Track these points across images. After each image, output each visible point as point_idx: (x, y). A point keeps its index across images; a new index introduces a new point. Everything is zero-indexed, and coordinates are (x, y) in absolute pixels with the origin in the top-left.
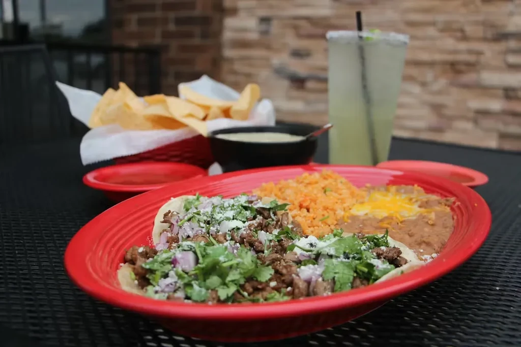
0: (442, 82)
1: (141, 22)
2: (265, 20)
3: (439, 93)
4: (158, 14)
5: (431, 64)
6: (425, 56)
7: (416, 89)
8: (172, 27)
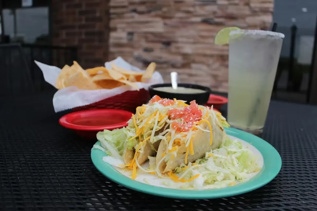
0: (217, 65)
1: (67, 34)
2: (131, 34)
3: (216, 69)
4: (77, 30)
5: (212, 56)
6: (208, 52)
7: (204, 68)
8: (83, 37)
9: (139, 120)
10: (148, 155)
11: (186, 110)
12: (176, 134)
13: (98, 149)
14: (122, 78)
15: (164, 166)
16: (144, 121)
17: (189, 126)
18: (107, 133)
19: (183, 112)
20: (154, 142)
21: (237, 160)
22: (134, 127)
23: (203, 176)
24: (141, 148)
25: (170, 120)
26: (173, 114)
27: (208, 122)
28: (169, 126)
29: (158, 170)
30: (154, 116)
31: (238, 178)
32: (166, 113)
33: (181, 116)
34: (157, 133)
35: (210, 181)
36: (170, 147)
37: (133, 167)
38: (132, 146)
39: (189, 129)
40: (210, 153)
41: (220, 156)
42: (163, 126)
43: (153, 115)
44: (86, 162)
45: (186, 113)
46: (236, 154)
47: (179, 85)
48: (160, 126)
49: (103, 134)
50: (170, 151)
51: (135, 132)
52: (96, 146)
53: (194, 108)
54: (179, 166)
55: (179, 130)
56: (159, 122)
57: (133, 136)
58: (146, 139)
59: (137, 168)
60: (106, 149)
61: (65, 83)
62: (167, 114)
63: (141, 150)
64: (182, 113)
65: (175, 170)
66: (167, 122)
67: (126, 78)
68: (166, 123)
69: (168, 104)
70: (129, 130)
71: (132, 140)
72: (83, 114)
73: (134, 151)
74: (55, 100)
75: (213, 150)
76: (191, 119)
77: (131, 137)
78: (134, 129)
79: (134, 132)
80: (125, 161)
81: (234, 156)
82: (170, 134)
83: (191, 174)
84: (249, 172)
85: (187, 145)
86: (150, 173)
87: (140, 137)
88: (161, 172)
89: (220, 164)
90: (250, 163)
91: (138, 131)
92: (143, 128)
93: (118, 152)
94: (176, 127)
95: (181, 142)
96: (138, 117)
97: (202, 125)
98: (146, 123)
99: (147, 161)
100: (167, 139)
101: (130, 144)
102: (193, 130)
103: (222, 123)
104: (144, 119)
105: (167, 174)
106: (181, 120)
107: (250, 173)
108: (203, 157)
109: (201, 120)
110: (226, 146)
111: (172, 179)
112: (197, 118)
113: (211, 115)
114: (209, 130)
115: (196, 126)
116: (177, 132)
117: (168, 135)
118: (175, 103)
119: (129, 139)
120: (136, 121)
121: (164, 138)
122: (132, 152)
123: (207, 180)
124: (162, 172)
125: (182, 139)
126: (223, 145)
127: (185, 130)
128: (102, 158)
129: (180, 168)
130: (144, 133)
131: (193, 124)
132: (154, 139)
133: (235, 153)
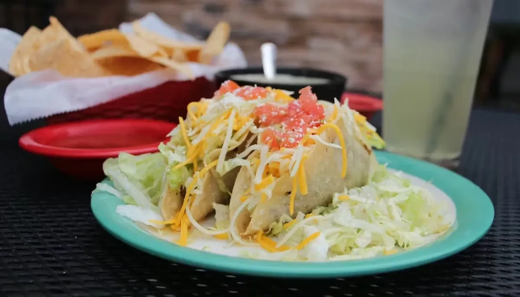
3: (363, 50)
5: (353, 21)
9: (193, 129)
10: (213, 202)
11: (291, 106)
12: (270, 153)
13: (106, 192)
14: (158, 54)
15: (246, 220)
16: (205, 130)
17: (297, 136)
18: (125, 161)
19: (285, 112)
20: (224, 173)
21: (400, 210)
22: (184, 144)
23: (327, 238)
24: (197, 184)
25: (258, 127)
26: (264, 114)
27: (337, 129)
28: (256, 139)
29: (233, 229)
30: (225, 119)
31: (401, 244)
32: (249, 113)
33: (281, 118)
34: (231, 155)
35: (342, 248)
36: (258, 179)
37: (180, 225)
38: (180, 181)
39: (298, 142)
40: (341, 194)
41: (363, 200)
42: (243, 139)
43: (223, 118)
44: (80, 223)
45: (292, 113)
46: (397, 196)
47: (280, 71)
48: (238, 140)
49: (117, 163)
50: (257, 187)
51: (186, 154)
52: (101, 186)
53: (308, 101)
54: (277, 221)
55: (276, 145)
56: (234, 132)
57: (180, 161)
58: (207, 167)
59: (190, 227)
60: (124, 192)
61: (31, 64)
62: (252, 116)
63: (199, 189)
64: (283, 112)
65: (270, 230)
66: (253, 132)
67: (166, 55)
68: (250, 134)
69: (255, 97)
70: (173, 150)
71: (180, 169)
72: (73, 130)
73: (183, 192)
74: (7, 98)
75: (348, 189)
76: (302, 122)
77: (178, 163)
78: (182, 148)
79: (184, 153)
80: (165, 215)
81: (392, 201)
82: (258, 156)
83: (303, 236)
84: (426, 233)
85: (293, 174)
86: (216, 237)
87: (195, 165)
88: (239, 234)
89: (364, 214)
90: (427, 216)
91: (191, 152)
92: (201, 144)
93: (150, 199)
94: (270, 139)
95: (281, 169)
96: (192, 124)
97: (324, 134)
98: (209, 134)
99: (211, 214)
100: (251, 165)
101: (174, 178)
102: (305, 145)
103: (370, 139)
104: (204, 127)
105: (252, 238)
106: (281, 127)
107: (428, 235)
108: (328, 203)
109: (321, 125)
110: (376, 182)
111: (263, 247)
112: (313, 122)
113: (343, 116)
114: (340, 145)
115: (312, 136)
116: (271, 150)
117: (255, 157)
118: (268, 93)
119: (172, 167)
120: (187, 131)
121: (245, 163)
122: (179, 195)
123: (335, 246)
124: (242, 234)
125: (284, 163)
126: (369, 180)
127: (290, 144)
128: (116, 209)
129: (280, 224)
130: (205, 154)
131: (305, 132)
132: (224, 166)
133: (395, 195)
